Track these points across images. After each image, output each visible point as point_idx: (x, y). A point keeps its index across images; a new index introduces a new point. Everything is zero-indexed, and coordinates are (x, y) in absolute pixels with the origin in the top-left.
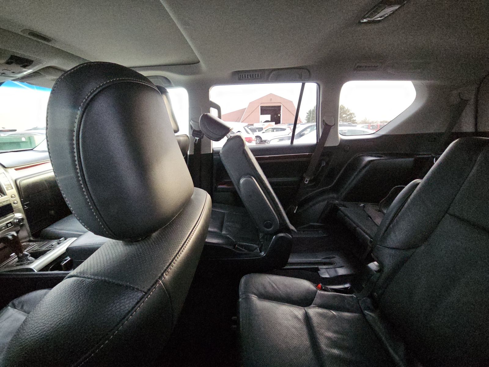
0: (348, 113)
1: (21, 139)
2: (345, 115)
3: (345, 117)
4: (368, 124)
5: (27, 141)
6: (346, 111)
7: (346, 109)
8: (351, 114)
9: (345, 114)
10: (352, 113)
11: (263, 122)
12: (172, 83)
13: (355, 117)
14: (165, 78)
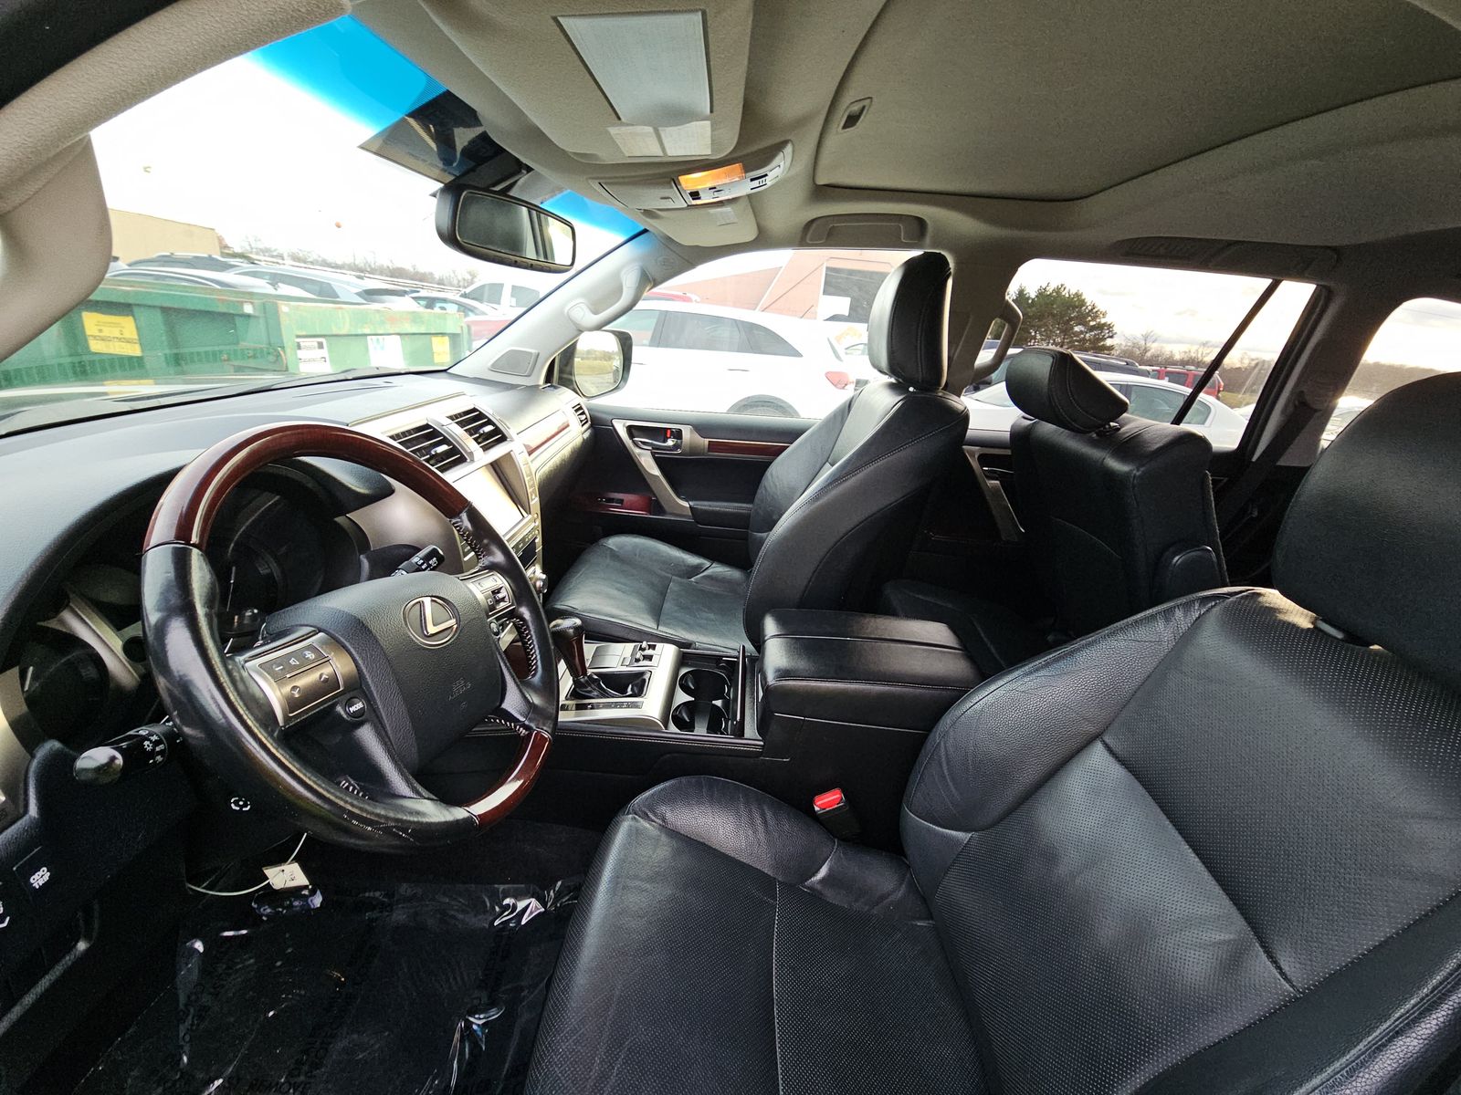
0: (1092, 323)
1: (242, 308)
2: (1083, 329)
3: (1081, 332)
4: (1158, 368)
5: (257, 314)
6: (1088, 315)
7: (1090, 308)
8: (1101, 327)
9: (1085, 324)
10: (1104, 324)
11: (827, 320)
12: (928, 239)
13: (1111, 337)
14: (921, 223)
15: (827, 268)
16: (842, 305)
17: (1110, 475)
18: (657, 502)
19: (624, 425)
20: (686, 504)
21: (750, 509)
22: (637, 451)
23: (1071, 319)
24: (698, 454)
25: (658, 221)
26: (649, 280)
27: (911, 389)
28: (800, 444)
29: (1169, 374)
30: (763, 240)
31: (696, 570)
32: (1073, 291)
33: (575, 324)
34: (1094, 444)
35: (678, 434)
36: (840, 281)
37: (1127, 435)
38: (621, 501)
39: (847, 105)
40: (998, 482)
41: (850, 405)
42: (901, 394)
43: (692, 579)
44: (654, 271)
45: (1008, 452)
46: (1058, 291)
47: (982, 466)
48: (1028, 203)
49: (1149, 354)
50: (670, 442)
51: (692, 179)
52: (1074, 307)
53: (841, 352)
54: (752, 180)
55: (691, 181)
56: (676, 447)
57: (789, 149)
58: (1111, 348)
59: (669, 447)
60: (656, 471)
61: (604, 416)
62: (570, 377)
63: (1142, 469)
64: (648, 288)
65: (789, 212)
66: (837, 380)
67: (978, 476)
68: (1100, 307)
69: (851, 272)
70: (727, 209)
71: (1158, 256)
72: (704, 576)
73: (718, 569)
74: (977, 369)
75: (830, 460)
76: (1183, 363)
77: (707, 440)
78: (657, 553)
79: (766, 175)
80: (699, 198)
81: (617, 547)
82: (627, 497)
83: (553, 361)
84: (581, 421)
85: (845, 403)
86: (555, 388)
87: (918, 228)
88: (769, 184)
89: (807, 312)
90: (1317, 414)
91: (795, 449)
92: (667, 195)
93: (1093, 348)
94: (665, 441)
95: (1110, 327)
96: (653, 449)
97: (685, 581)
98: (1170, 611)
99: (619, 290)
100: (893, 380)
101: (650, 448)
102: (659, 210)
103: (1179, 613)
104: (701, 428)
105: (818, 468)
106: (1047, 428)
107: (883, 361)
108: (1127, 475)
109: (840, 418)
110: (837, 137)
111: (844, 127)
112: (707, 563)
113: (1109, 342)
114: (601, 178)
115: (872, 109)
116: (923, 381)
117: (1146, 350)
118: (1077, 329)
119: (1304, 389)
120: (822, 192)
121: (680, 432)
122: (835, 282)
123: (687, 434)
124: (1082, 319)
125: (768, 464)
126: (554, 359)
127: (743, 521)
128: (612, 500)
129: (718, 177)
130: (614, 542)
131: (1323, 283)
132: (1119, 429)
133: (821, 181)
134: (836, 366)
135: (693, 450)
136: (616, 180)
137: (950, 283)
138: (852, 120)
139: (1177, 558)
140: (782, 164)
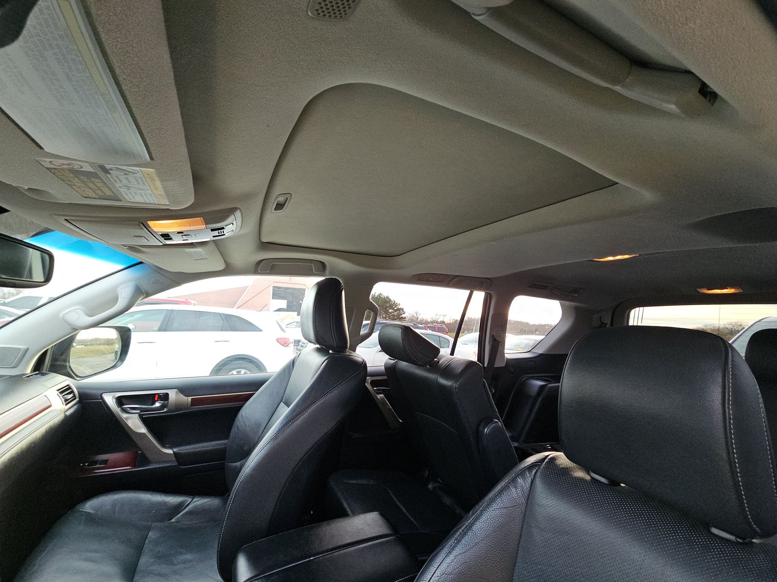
0: (395, 308)
2: (392, 311)
6: (393, 305)
8: (399, 310)
9: (393, 309)
10: (400, 308)
11: (276, 311)
12: (327, 272)
13: (404, 314)
14: (323, 264)
15: (273, 287)
16: (283, 304)
17: (443, 387)
18: (143, 454)
19: (113, 397)
20: (170, 451)
21: (225, 444)
22: (124, 416)
23: (387, 307)
24: (181, 410)
25: (142, 255)
26: (141, 293)
27: (331, 352)
28: (262, 392)
29: (428, 327)
30: (229, 270)
31: (179, 507)
32: (385, 296)
33: (69, 324)
34: (430, 371)
35: (166, 397)
36: (280, 292)
37: (444, 365)
38: (105, 462)
39: (276, 196)
40: (383, 395)
41: (293, 363)
42: (325, 356)
43: (173, 520)
44: (145, 286)
45: (385, 377)
46: (379, 295)
47: (373, 388)
48: (373, 256)
49: (419, 320)
50: (157, 404)
51: (159, 224)
52: (387, 302)
53: (284, 326)
54: (212, 230)
55: (160, 226)
56: (162, 407)
57: (238, 214)
58: (405, 318)
59: (157, 407)
60: (143, 430)
61: (94, 392)
62: (63, 363)
63: (458, 383)
64: (141, 298)
65: (244, 254)
66: (284, 343)
67: (372, 393)
68: (397, 301)
69: (286, 288)
70: (199, 250)
71: (430, 281)
72: (186, 513)
73: (199, 502)
74: (362, 336)
75: (283, 400)
76: (432, 322)
77: (190, 398)
78: (139, 503)
79: (223, 228)
80: (171, 239)
81: (94, 510)
82: (111, 457)
83: (46, 352)
84: (66, 400)
85: (290, 362)
86: (44, 374)
87: (321, 267)
88: (227, 235)
89: (263, 308)
90: (500, 344)
91: (259, 396)
92: (138, 234)
93: (398, 319)
94: (153, 403)
95: (402, 309)
96: (141, 411)
97: (166, 523)
98: (514, 480)
99: (115, 300)
100: (318, 346)
101: (138, 411)
102: (140, 246)
103: (520, 480)
104: (184, 389)
105: (276, 407)
106: (403, 364)
107: (312, 334)
108: (451, 387)
109: (287, 372)
110: (271, 215)
111: (276, 209)
112: (189, 500)
113: (403, 316)
114: (67, 216)
115: (292, 200)
116: (337, 347)
117: (418, 318)
118: (390, 311)
119: (494, 333)
120: (265, 246)
121: (167, 395)
122: (278, 293)
123: (173, 395)
124: (391, 307)
125: (240, 408)
126: (47, 350)
127: (220, 455)
128: (96, 463)
129: (184, 225)
130: (90, 506)
131: (488, 292)
132: (439, 362)
133: (265, 240)
134: (282, 335)
135: (178, 407)
136: (81, 219)
137: (343, 293)
138: (280, 206)
139: (486, 429)
140: (234, 222)
